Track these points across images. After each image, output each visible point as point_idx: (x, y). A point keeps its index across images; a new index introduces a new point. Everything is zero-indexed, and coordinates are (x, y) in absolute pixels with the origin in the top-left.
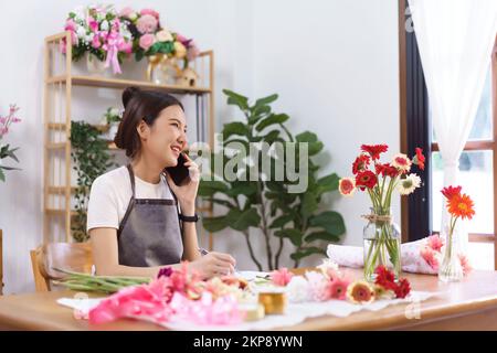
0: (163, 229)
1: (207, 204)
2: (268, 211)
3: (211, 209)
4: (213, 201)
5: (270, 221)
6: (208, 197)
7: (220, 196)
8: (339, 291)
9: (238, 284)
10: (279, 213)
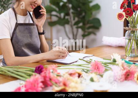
0: (31, 36)
1: (49, 16)
2: (72, 18)
3: (51, 18)
4: (51, 15)
5: (73, 22)
6: (49, 14)
7: (54, 13)
8: (128, 75)
9: (77, 75)
10: (76, 19)
